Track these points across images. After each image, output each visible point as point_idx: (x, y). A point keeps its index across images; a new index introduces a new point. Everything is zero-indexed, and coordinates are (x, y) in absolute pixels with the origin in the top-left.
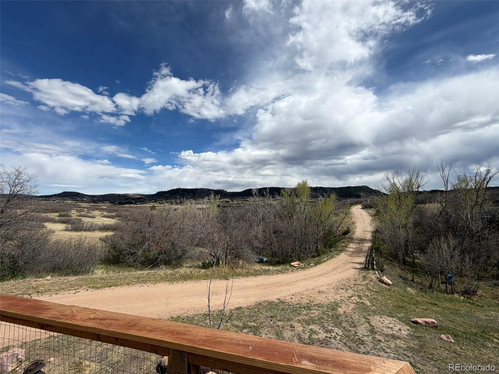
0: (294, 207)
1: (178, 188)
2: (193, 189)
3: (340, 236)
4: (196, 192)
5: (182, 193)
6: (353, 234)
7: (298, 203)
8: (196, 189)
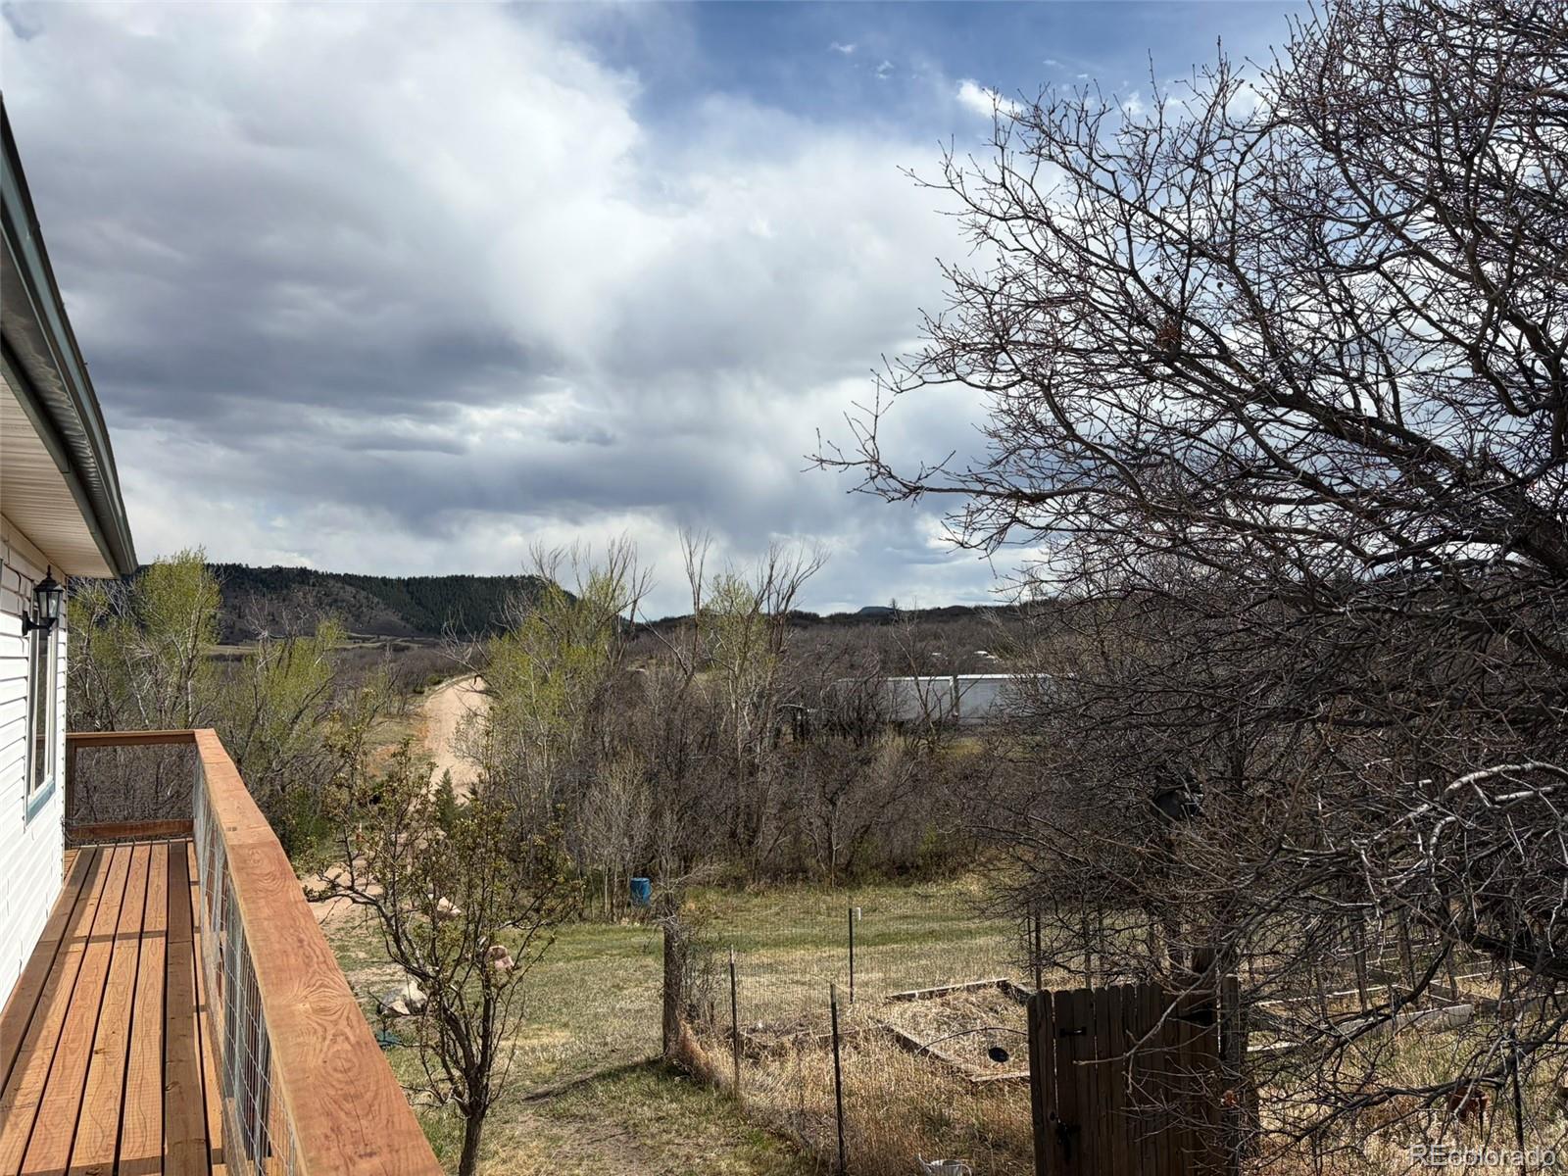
0: (120, 684)
7: (149, 664)
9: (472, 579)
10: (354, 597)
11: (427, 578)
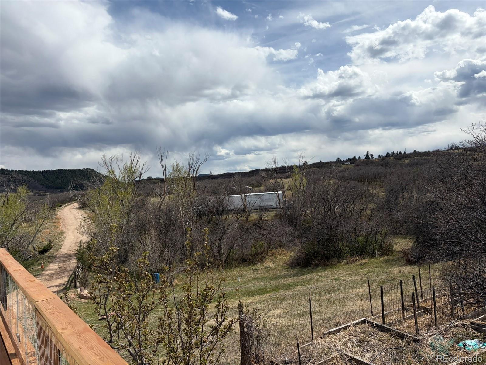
3: (35, 256)
6: (57, 250)
9: (66, 170)
10: (22, 178)
11: (49, 170)
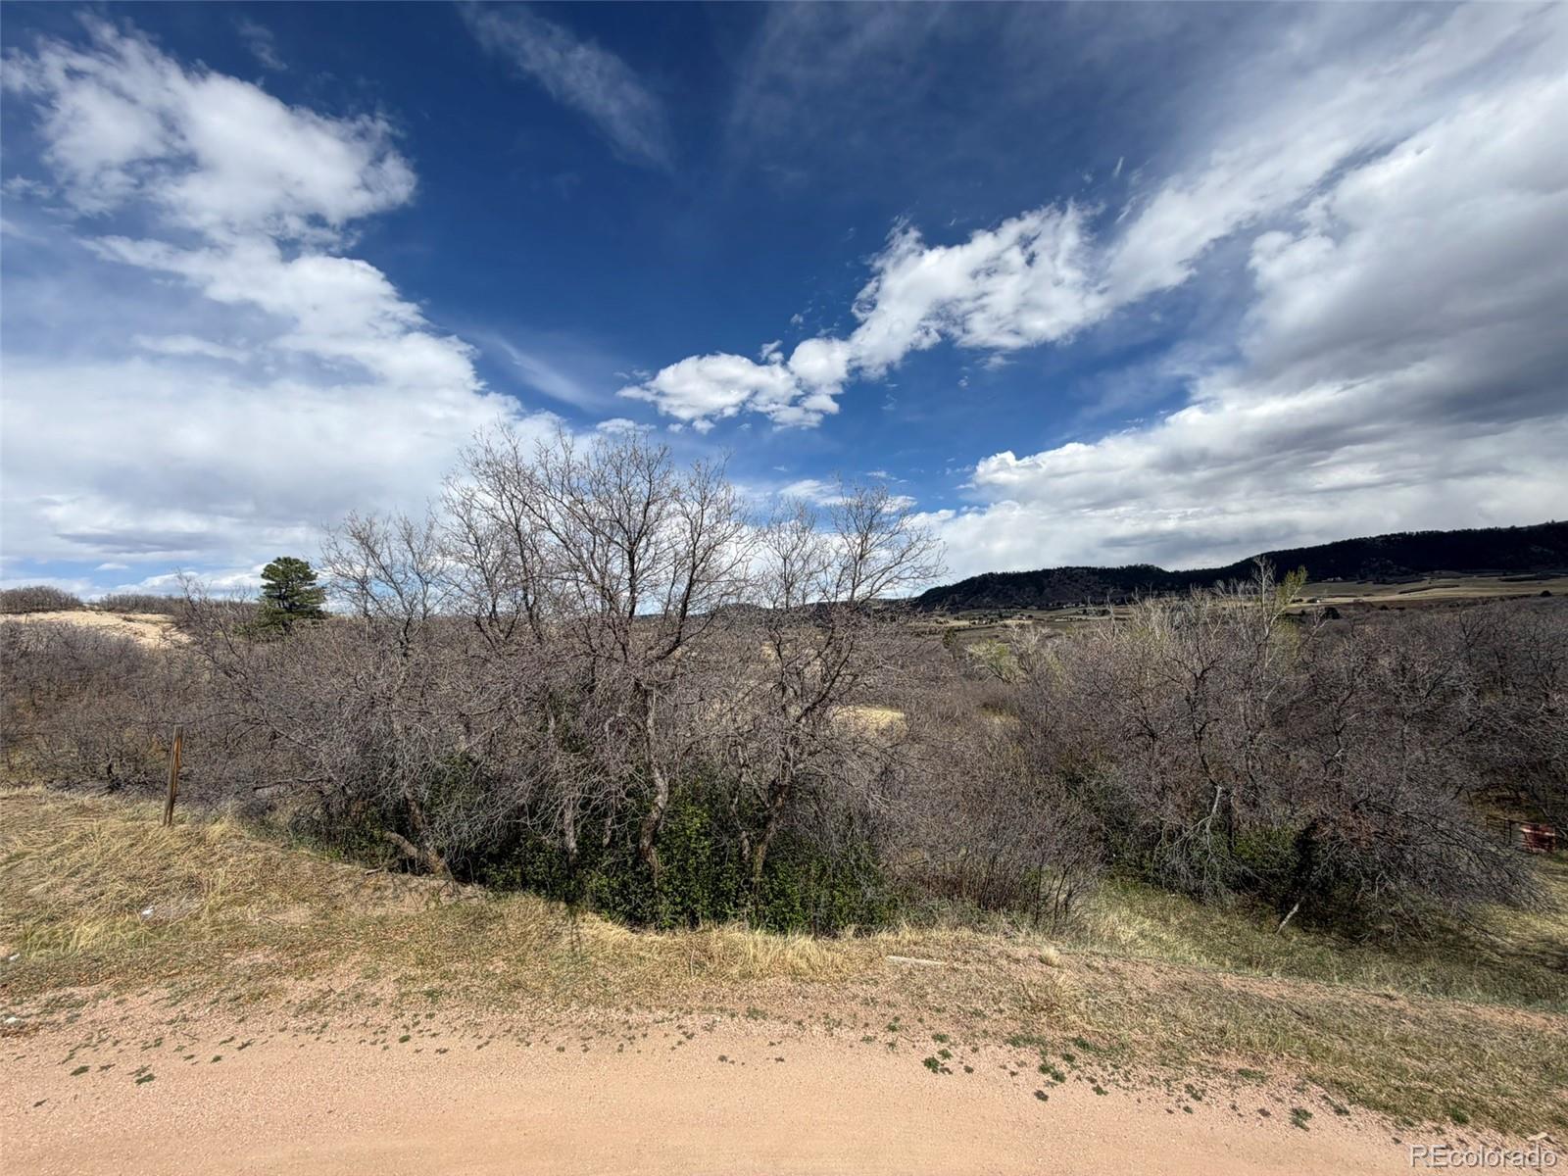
1: (986, 572)
2: (1035, 573)
4: (1046, 582)
5: (1000, 587)
8: (1047, 573)
